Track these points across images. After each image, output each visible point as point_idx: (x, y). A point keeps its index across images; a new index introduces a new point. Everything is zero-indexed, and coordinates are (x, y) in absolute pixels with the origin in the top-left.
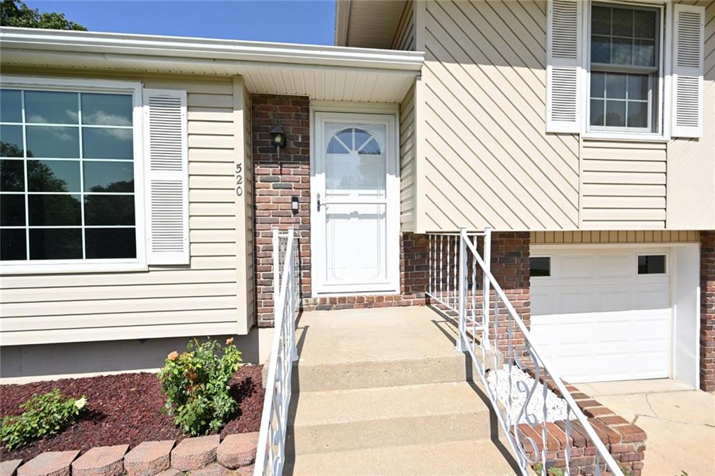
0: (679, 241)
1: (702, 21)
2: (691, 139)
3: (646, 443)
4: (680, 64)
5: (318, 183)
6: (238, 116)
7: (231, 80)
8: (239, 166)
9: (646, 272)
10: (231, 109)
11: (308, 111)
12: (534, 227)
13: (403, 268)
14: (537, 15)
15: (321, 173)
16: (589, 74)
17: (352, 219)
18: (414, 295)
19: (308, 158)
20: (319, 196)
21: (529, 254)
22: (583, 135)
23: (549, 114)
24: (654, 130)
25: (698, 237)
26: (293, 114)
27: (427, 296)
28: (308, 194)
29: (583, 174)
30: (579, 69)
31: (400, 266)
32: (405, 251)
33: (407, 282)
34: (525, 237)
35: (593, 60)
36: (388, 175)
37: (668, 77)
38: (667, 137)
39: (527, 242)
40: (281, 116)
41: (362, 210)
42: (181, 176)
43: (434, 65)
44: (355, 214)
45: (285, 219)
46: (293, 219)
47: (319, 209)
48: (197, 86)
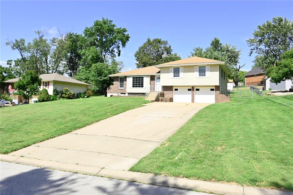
1: (183, 68)
2: (182, 78)
4: (181, 72)
10: (149, 77)
11: (155, 76)
14: (169, 69)
19: (155, 80)
22: (173, 78)
23: (170, 77)
24: (179, 77)
28: (155, 83)
29: (173, 81)
30: (172, 73)
31: (162, 89)
32: (162, 87)
35: (174, 72)
39: (172, 87)
40: (153, 77)
43: (161, 74)
44: (159, 84)
46: (153, 85)
48: (147, 76)
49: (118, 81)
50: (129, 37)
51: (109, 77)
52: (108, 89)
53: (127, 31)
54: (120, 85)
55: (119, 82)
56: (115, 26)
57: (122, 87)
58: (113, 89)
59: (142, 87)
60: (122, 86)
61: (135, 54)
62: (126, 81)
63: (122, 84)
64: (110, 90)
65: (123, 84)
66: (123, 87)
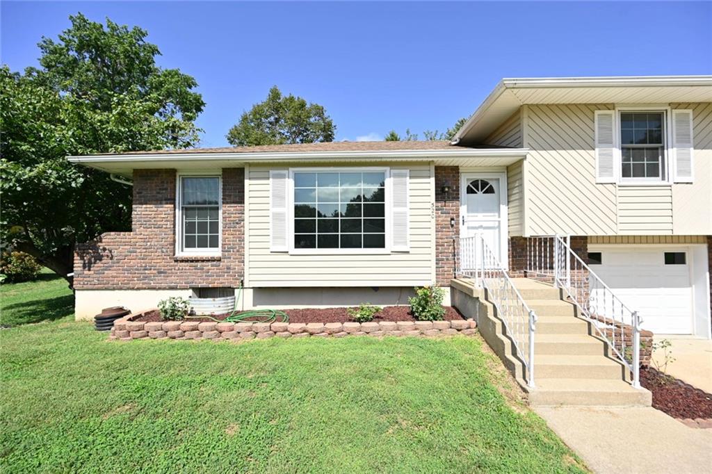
0: (691, 243)
1: (691, 117)
2: (687, 183)
3: (653, 338)
4: (677, 142)
5: (463, 210)
6: (433, 180)
7: (429, 163)
8: (433, 204)
9: (674, 263)
10: (429, 177)
11: (458, 173)
12: (590, 233)
13: (511, 256)
14: (589, 122)
15: (464, 205)
16: (621, 151)
17: (480, 229)
18: (517, 272)
19: (459, 198)
20: (463, 217)
21: (587, 249)
22: (618, 183)
23: (597, 174)
24: (663, 179)
25: (706, 240)
26: (451, 175)
27: (525, 272)
28: (458, 216)
29: (619, 205)
30: (614, 149)
31: (509, 256)
32: (512, 247)
33: (513, 264)
34: (585, 238)
35: (622, 143)
36: (501, 206)
37: (670, 150)
38: (671, 183)
39: (586, 243)
40: (445, 177)
41: (485, 224)
42: (406, 209)
43: (533, 152)
44: (481, 227)
45: (447, 230)
46: (451, 229)
47: (463, 224)
48: (414, 167)
49: (172, 201)
50: (203, 104)
51: (80, 167)
52: (78, 263)
53: (195, 85)
54: (190, 227)
55: (179, 213)
56: (159, 53)
57: (203, 244)
58: (126, 263)
59: (379, 242)
60: (201, 234)
61: (231, 133)
62: (241, 200)
63: (202, 227)
64: (96, 267)
65: (214, 226)
66: (214, 244)
